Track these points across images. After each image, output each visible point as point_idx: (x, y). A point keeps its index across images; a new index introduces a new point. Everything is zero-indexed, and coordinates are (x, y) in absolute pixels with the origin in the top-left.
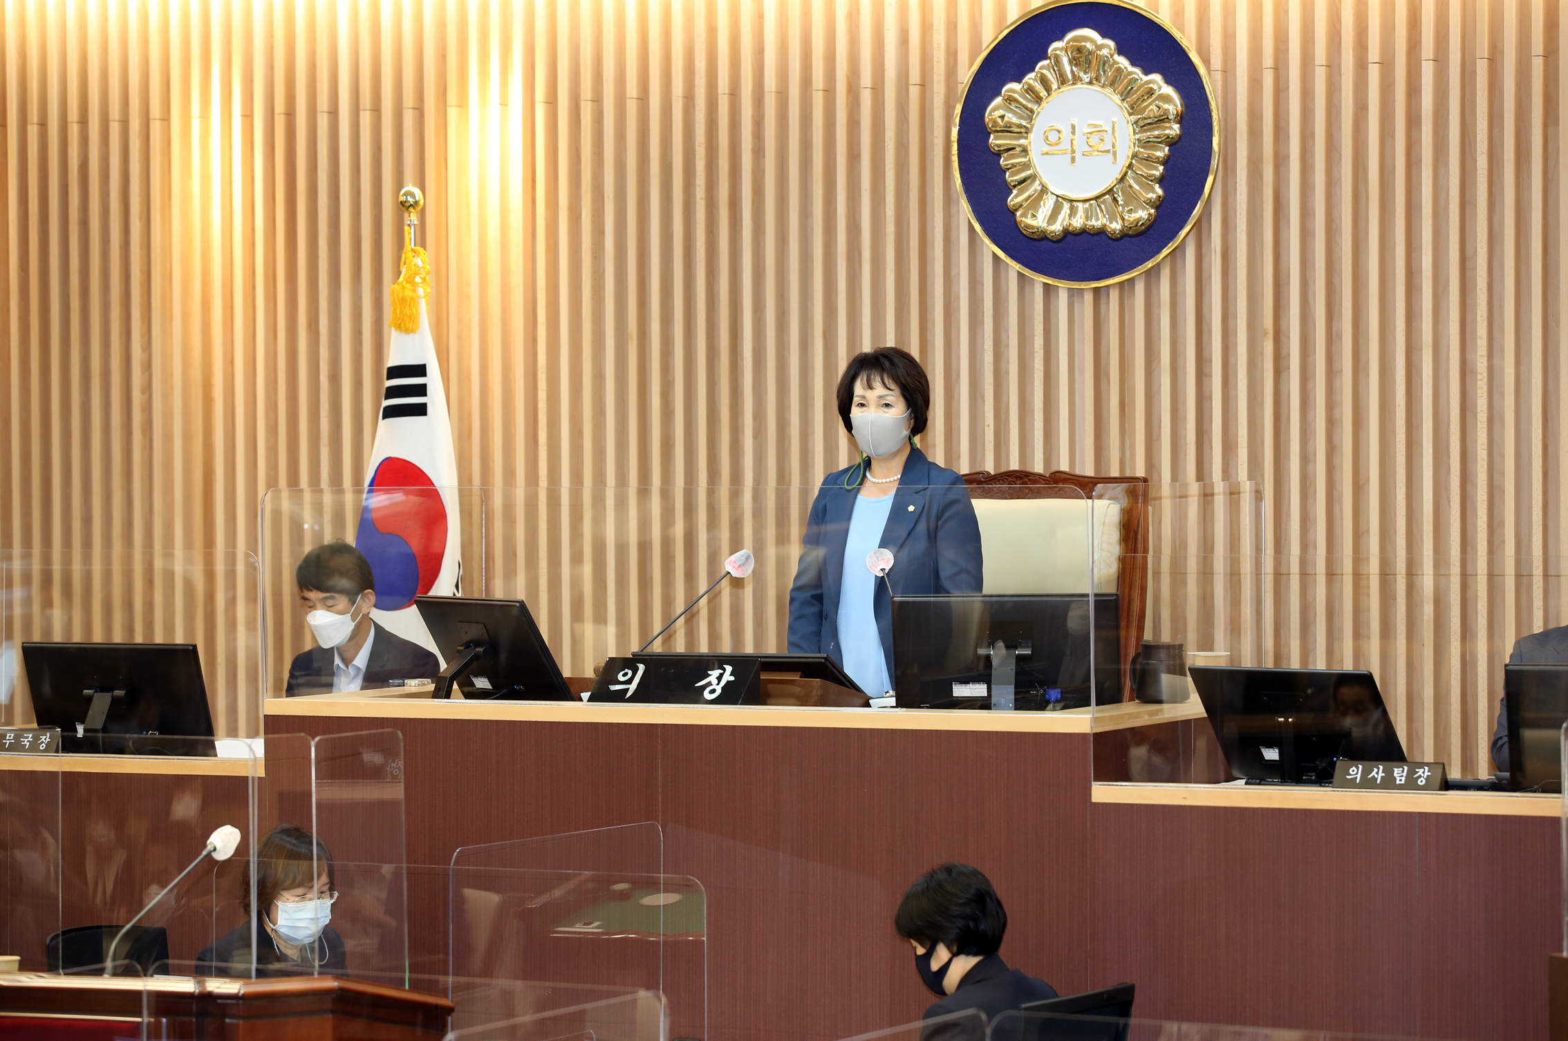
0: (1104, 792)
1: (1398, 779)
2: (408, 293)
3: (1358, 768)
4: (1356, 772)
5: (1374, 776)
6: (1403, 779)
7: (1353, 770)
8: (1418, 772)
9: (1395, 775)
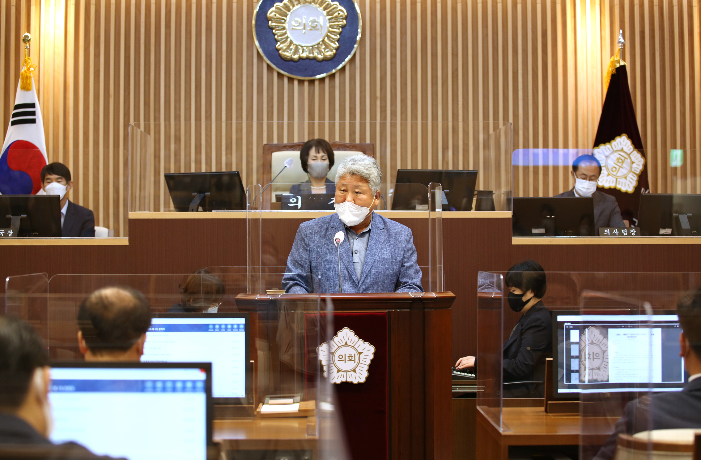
0: (517, 240)
1: (624, 234)
2: (28, 75)
3: (608, 230)
4: (607, 231)
5: (614, 233)
6: (626, 233)
7: (606, 231)
8: (631, 231)
9: (623, 232)
